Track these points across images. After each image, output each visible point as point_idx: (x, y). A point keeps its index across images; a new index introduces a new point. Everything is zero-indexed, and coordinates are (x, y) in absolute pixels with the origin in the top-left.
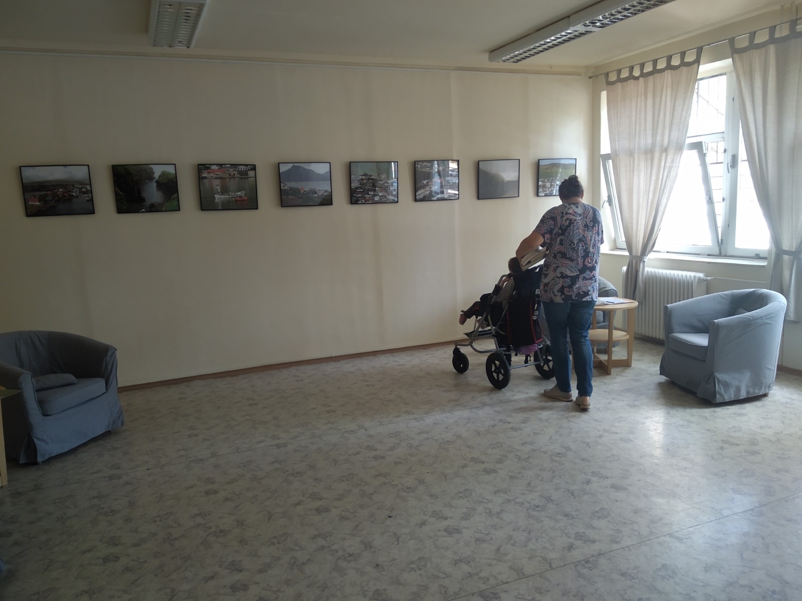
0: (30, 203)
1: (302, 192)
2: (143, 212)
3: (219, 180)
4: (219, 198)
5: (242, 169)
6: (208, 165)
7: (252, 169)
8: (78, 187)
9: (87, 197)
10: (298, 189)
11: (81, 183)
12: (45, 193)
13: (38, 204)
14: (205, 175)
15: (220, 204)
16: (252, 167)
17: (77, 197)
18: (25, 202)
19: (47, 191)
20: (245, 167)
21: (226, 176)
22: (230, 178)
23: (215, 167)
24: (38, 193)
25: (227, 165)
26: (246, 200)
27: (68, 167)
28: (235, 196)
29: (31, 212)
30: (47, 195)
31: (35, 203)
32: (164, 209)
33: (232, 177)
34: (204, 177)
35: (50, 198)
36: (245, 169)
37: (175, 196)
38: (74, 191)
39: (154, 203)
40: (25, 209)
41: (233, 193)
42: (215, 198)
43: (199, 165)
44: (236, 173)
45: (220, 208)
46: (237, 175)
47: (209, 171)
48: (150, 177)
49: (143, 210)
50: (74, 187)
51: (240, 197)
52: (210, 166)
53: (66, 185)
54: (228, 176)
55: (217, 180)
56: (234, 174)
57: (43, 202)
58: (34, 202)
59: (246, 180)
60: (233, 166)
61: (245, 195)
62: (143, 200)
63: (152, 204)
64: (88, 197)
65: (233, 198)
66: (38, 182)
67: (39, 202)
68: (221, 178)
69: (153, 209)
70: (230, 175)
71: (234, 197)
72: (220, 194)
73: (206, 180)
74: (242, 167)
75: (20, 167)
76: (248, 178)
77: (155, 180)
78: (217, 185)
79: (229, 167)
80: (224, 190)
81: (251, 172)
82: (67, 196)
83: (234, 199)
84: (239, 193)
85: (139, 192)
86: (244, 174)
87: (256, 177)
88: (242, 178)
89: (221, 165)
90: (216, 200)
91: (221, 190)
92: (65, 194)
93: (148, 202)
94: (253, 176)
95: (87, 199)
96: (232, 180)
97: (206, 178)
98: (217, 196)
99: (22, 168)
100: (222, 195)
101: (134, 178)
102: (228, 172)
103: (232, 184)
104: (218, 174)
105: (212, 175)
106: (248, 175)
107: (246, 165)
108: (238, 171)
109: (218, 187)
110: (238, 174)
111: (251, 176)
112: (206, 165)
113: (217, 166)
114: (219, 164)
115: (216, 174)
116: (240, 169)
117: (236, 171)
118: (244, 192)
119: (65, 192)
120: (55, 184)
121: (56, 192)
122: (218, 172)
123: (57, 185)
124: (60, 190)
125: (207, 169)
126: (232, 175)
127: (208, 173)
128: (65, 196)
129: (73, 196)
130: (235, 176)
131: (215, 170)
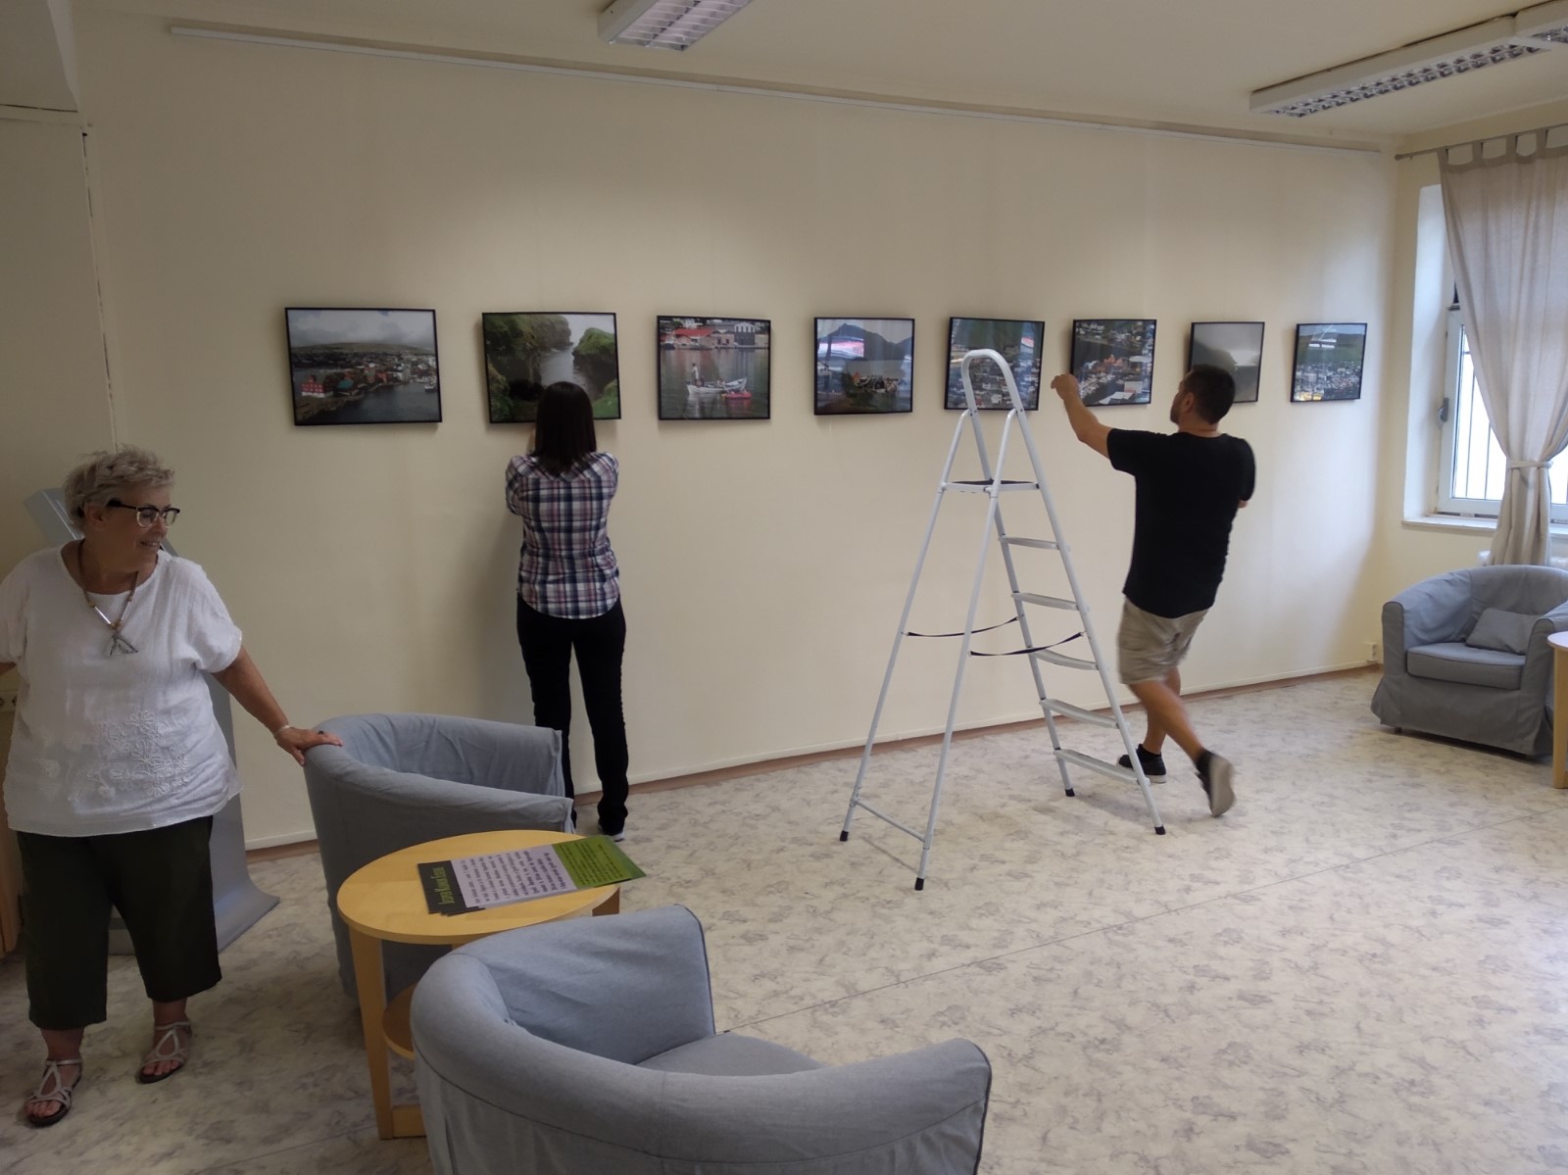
1: (856, 384)
5: (744, 330)
6: (678, 320)
7: (762, 331)
8: (408, 361)
9: (427, 383)
10: (849, 377)
11: (416, 351)
12: (340, 370)
13: (322, 395)
14: (670, 340)
15: (697, 407)
17: (406, 383)
18: (294, 390)
19: (344, 367)
20: (750, 326)
21: (712, 344)
23: (690, 324)
25: (715, 321)
26: (746, 398)
27: (391, 313)
28: (727, 389)
30: (343, 375)
31: (314, 394)
33: (724, 347)
34: (669, 344)
35: (349, 382)
36: (749, 331)
38: (400, 368)
40: (291, 407)
41: (724, 383)
42: (688, 393)
44: (731, 337)
46: (733, 343)
47: (679, 331)
48: (563, 343)
50: (400, 359)
51: (737, 391)
52: (682, 321)
53: (383, 354)
54: (716, 345)
56: (728, 341)
57: (332, 393)
58: (312, 392)
59: (750, 354)
60: (727, 323)
64: (430, 383)
66: (325, 347)
67: (325, 391)
68: (701, 349)
70: (719, 342)
71: (723, 392)
72: (700, 383)
73: (672, 352)
74: (745, 325)
75: (287, 309)
78: (694, 365)
79: (720, 326)
80: (708, 375)
81: (760, 336)
82: (385, 379)
83: (723, 395)
84: (735, 383)
86: (746, 340)
87: (769, 348)
88: (742, 350)
89: (703, 320)
90: (691, 398)
91: (700, 374)
92: (380, 376)
94: (763, 345)
95: (426, 387)
96: (723, 352)
97: (671, 347)
98: (691, 388)
99: (289, 312)
100: (703, 386)
101: (528, 344)
102: (716, 335)
104: (696, 340)
105: (684, 340)
106: (754, 343)
107: (753, 321)
108: (737, 334)
109: (696, 368)
110: (736, 341)
111: (760, 345)
112: (675, 320)
113: (696, 321)
114: (700, 318)
115: (693, 340)
116: (740, 331)
117: (733, 333)
118: (744, 381)
119: (381, 372)
120: (361, 351)
121: (363, 370)
122: (696, 335)
123: (364, 355)
124: (372, 365)
125: (677, 328)
126: (724, 341)
127: (678, 336)
128: (381, 381)
129: (397, 379)
130: (729, 346)
131: (691, 332)
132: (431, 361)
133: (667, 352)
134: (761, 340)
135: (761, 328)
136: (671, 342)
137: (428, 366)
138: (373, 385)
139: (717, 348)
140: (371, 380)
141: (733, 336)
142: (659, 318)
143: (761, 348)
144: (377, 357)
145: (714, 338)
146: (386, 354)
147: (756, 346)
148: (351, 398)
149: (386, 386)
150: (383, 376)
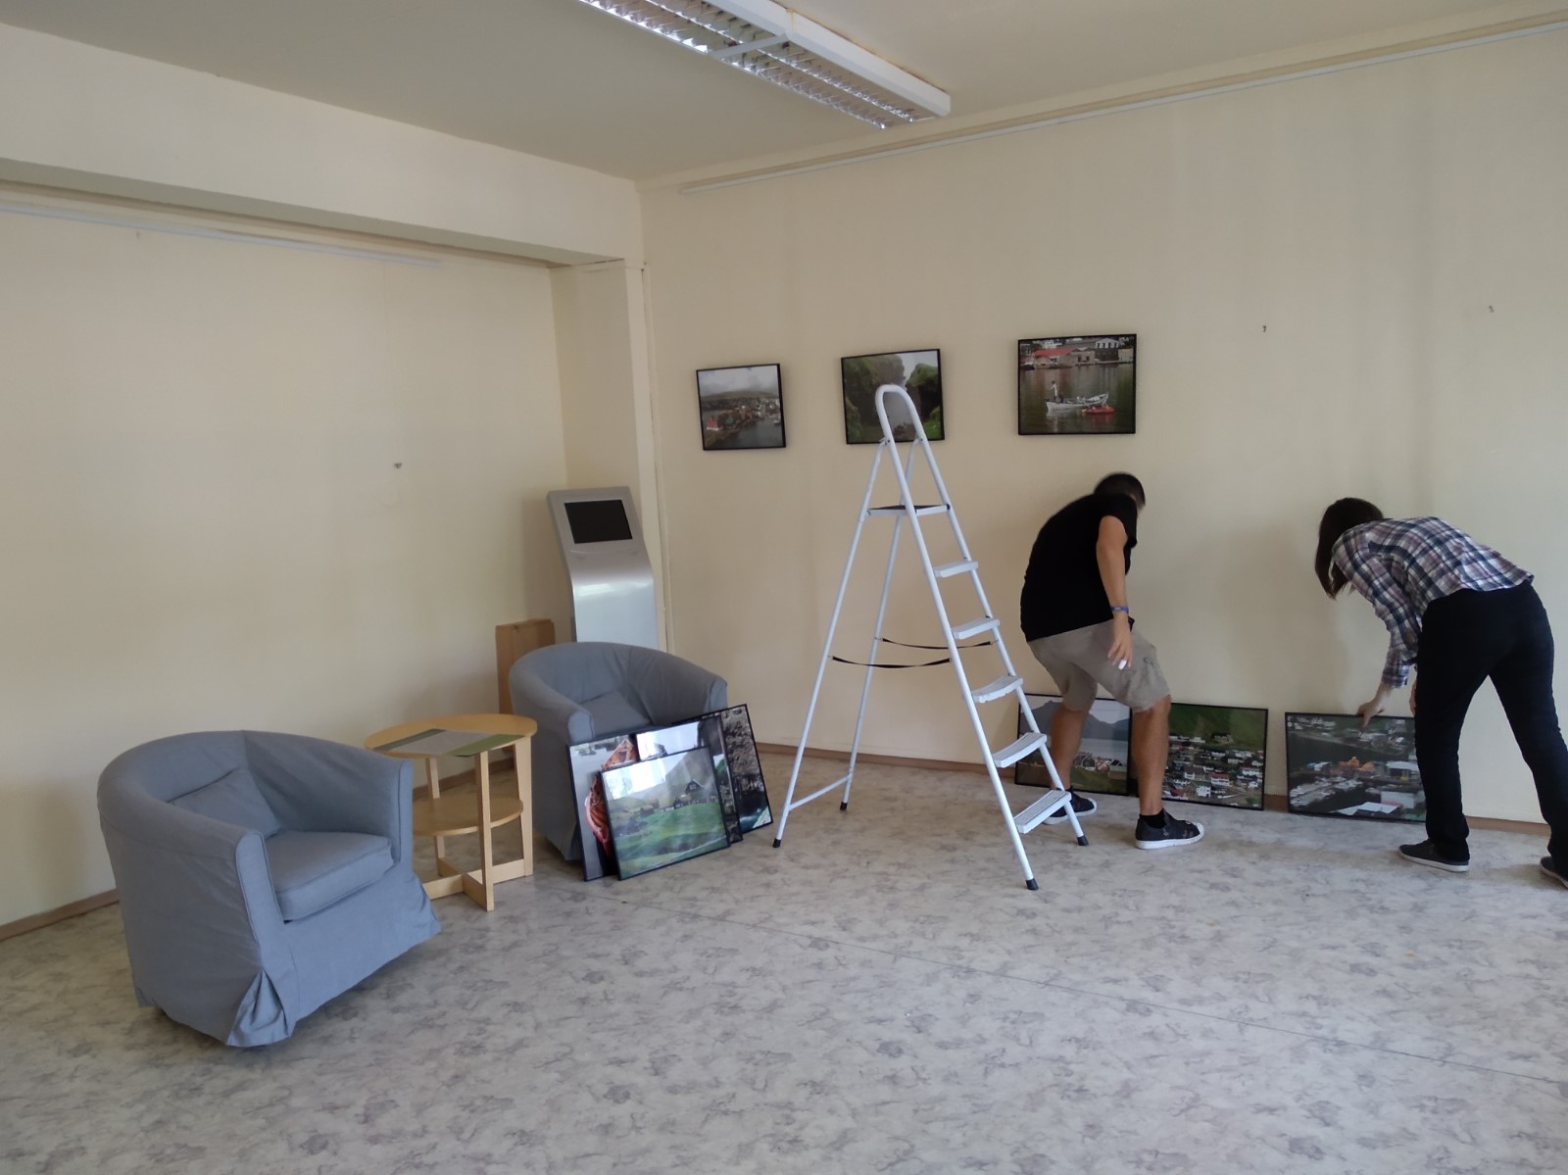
0: (710, 429)
3: (1058, 371)
4: (1054, 410)
5: (1107, 346)
6: (1038, 342)
7: (1127, 345)
12: (726, 411)
13: (717, 430)
14: (1030, 361)
15: (1056, 422)
16: (1127, 339)
18: (703, 426)
19: (728, 409)
20: (1113, 341)
21: (1072, 362)
22: (1079, 366)
23: (1050, 345)
24: (717, 412)
25: (1075, 340)
26: (1109, 413)
27: (753, 369)
28: (1088, 405)
30: (727, 416)
31: (714, 429)
33: (1084, 364)
34: (1028, 366)
35: (730, 420)
36: (1112, 346)
37: (936, 410)
38: (759, 409)
39: (902, 425)
40: (702, 437)
41: (1084, 399)
42: (1047, 410)
43: (1020, 342)
44: (1092, 354)
45: (1056, 430)
46: (1095, 360)
47: (1038, 353)
48: (898, 377)
50: (758, 401)
51: (1099, 406)
52: (1041, 343)
53: (749, 399)
54: (1077, 362)
55: (1053, 371)
56: (1088, 358)
57: (722, 427)
58: (712, 427)
59: (1112, 369)
60: (1087, 340)
61: (1108, 402)
63: (899, 427)
64: (777, 419)
65: (1084, 408)
66: (718, 395)
67: (719, 427)
68: (1061, 367)
69: (900, 436)
70: (1079, 359)
71: (1087, 407)
72: (1059, 400)
74: (1107, 341)
75: (698, 371)
77: (905, 382)
78: (1053, 383)
79: (1079, 344)
80: (1066, 393)
81: (1124, 350)
83: (1084, 411)
84: (1096, 398)
86: (1109, 357)
87: (1134, 362)
88: (1104, 365)
89: (1063, 339)
90: (1049, 414)
91: (1059, 391)
94: (1128, 360)
95: (775, 422)
96: (1084, 368)
97: (1031, 368)
98: (1050, 405)
100: (1062, 402)
101: (873, 380)
102: (1076, 353)
103: (1083, 379)
104: (1055, 360)
105: (1043, 361)
106: (1118, 359)
107: (1116, 337)
108: (1097, 351)
109: (1055, 386)
110: (1097, 357)
111: (1124, 360)
112: (1034, 342)
113: (1055, 342)
114: (1060, 338)
115: (1052, 360)
116: (1101, 347)
117: (1094, 350)
118: (1106, 396)
119: (749, 412)
120: (737, 397)
121: (738, 410)
122: (1055, 354)
123: (739, 400)
124: (743, 407)
125: (1036, 350)
126: (1084, 359)
127: (1037, 357)
128: (748, 418)
129: (757, 417)
130: (1090, 362)
131: (1050, 352)
132: (777, 402)
134: (1125, 355)
135: (1126, 342)
136: (1031, 363)
137: (776, 406)
138: (743, 422)
139: (1077, 365)
140: (743, 417)
141: (1093, 352)
143: (1126, 363)
144: (746, 401)
145: (1074, 356)
147: (1120, 361)
148: (732, 431)
149: (751, 422)
150: (750, 415)
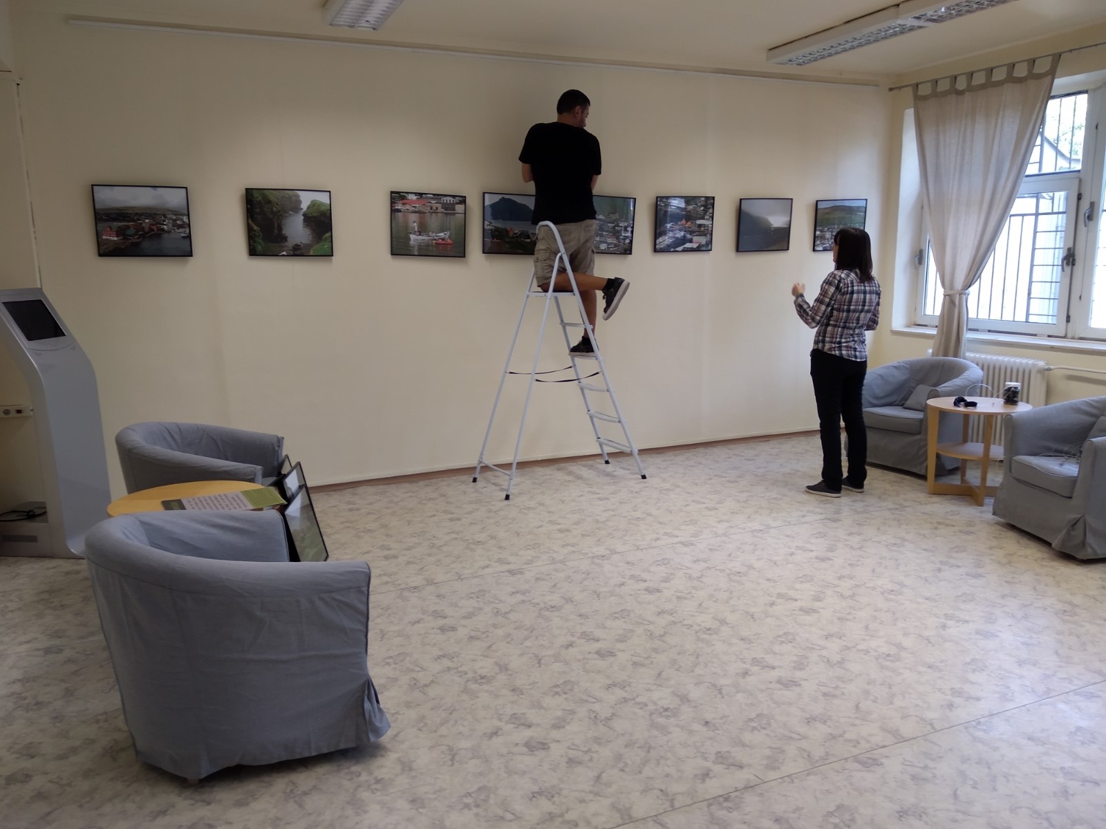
0: (104, 237)
1: (510, 235)
2: (284, 255)
3: (417, 214)
4: (415, 240)
5: (448, 202)
6: (404, 194)
7: (460, 203)
8: (170, 219)
9: (182, 232)
10: (507, 231)
11: (175, 212)
12: (126, 224)
13: (115, 239)
14: (399, 206)
15: (416, 248)
16: (461, 199)
17: (169, 232)
18: (98, 235)
19: (128, 221)
20: (452, 199)
21: (427, 210)
23: (412, 197)
24: (115, 224)
25: (429, 195)
26: (449, 244)
27: (158, 189)
28: (436, 238)
29: (106, 251)
30: (128, 227)
31: (111, 238)
32: (311, 253)
33: (434, 212)
34: (397, 209)
35: (131, 231)
36: (451, 202)
37: (328, 235)
38: (165, 223)
39: (299, 244)
40: (96, 245)
41: (434, 234)
44: (439, 206)
45: (416, 253)
46: (440, 209)
47: (405, 201)
48: (296, 207)
49: (284, 253)
50: (165, 217)
51: (443, 239)
52: (406, 195)
53: (154, 214)
54: (429, 210)
55: (414, 214)
56: (437, 208)
57: (121, 237)
58: (110, 236)
60: (436, 197)
61: (449, 237)
62: (285, 239)
63: (296, 245)
64: (185, 233)
66: (116, 209)
67: (117, 236)
68: (419, 212)
69: (298, 252)
70: (431, 208)
71: (435, 240)
72: (418, 234)
73: (400, 213)
74: (449, 198)
75: (93, 185)
76: (454, 214)
77: (302, 212)
78: (414, 222)
79: (431, 198)
80: (423, 229)
81: (459, 205)
82: (155, 230)
83: (434, 241)
84: (442, 234)
85: (280, 228)
86: (449, 208)
87: (465, 213)
89: (421, 195)
90: (412, 243)
91: (418, 228)
92: (153, 227)
93: (291, 242)
94: (461, 212)
95: (183, 235)
96: (434, 215)
97: (399, 211)
98: (412, 237)
99: (94, 187)
100: (420, 235)
101: (274, 208)
102: (429, 204)
103: (434, 221)
104: (416, 207)
105: (408, 207)
106: (455, 210)
107: (454, 196)
108: (443, 204)
109: (415, 224)
110: (442, 208)
111: (459, 212)
112: (402, 194)
113: (416, 195)
114: (418, 193)
115: (414, 207)
116: (445, 201)
117: (441, 203)
118: (448, 233)
119: (153, 225)
120: (140, 212)
121: (141, 223)
122: (416, 203)
123: (142, 214)
124: (147, 221)
125: (403, 199)
126: (434, 208)
127: (404, 204)
128: (153, 230)
129: (163, 230)
130: (438, 211)
131: (413, 202)
132: (185, 219)
133: (397, 213)
134: (459, 208)
135: (458, 200)
136: (399, 208)
137: (184, 222)
138: (148, 233)
139: (429, 212)
140: (147, 230)
141: (441, 205)
142: (392, 192)
144: (150, 216)
145: (428, 206)
146: (156, 214)
147: (457, 212)
148: (134, 241)
149: (156, 234)
150: (154, 228)
